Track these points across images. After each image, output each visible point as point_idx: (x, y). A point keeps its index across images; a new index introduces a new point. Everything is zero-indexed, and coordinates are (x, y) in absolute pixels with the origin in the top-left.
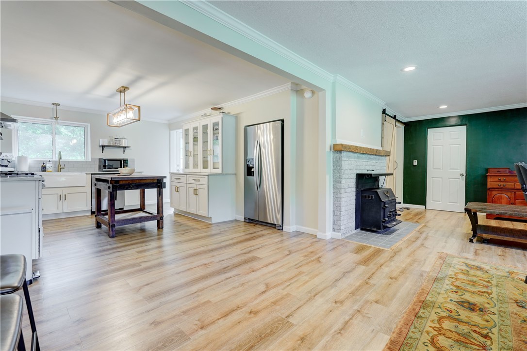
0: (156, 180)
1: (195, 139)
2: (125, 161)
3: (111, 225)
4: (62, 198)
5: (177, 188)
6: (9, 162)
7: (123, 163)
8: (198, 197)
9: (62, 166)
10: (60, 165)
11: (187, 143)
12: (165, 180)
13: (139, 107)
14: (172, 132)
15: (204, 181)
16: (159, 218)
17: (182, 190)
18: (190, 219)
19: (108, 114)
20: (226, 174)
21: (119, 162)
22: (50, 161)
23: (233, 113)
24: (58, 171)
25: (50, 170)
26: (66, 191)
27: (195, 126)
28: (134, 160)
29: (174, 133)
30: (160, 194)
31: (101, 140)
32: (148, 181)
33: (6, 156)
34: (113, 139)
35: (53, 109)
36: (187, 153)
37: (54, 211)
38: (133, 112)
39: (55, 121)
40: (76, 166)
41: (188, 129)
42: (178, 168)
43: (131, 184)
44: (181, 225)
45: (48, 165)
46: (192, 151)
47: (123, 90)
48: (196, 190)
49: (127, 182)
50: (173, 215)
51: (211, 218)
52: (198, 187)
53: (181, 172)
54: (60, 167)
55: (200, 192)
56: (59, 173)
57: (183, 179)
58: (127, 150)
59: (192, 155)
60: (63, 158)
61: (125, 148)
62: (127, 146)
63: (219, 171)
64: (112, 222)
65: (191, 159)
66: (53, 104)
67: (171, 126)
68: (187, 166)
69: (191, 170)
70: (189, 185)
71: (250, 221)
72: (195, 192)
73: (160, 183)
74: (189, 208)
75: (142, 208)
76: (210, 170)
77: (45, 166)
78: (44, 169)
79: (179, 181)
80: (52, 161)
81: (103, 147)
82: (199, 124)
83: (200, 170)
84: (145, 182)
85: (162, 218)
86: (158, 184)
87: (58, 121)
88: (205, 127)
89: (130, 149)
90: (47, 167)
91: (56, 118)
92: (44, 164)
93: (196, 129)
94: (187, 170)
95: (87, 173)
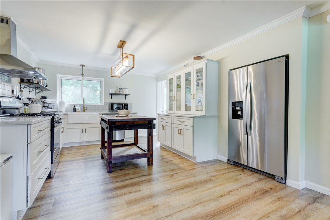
0: (147, 122)
1: (179, 86)
2: (126, 105)
3: (108, 161)
4: (84, 131)
5: (163, 126)
6: (54, 105)
7: (124, 106)
8: (182, 137)
9: (85, 108)
10: (84, 108)
11: (171, 90)
12: (155, 122)
13: (133, 56)
14: (158, 83)
15: (190, 122)
16: (149, 156)
17: (168, 129)
18: (174, 155)
19: (112, 67)
20: (210, 117)
21: (122, 105)
22: (78, 105)
23: (216, 59)
24: (83, 112)
25: (78, 111)
26: (86, 126)
27: (178, 74)
28: (132, 103)
29: (160, 84)
30: (150, 135)
31: (110, 89)
32: (140, 123)
33: (52, 101)
34: (119, 89)
35: (81, 69)
36: (171, 99)
37: (78, 140)
38: (128, 61)
39: (82, 77)
40: (94, 108)
41: (172, 79)
42: (162, 110)
43: (126, 125)
44: (167, 162)
45: (77, 108)
46: (176, 96)
47: (122, 44)
48: (181, 130)
49: (122, 123)
50: (160, 148)
51: (195, 157)
52: (182, 127)
53: (165, 113)
54: (84, 110)
55: (185, 132)
56: (83, 113)
57: (169, 120)
58: (127, 97)
59: (176, 99)
60: (86, 103)
61: (126, 95)
62: (127, 94)
63: (203, 113)
64: (109, 159)
65: (175, 103)
66: (81, 65)
67: (158, 78)
68: (171, 108)
69: (175, 112)
70: (173, 125)
71: (235, 164)
72: (180, 132)
73: (150, 124)
74: (174, 145)
75: (136, 143)
76: (193, 112)
77: (75, 108)
78: (74, 110)
79: (165, 121)
80: (80, 105)
81: (112, 94)
82: (182, 73)
83: (183, 112)
84: (137, 123)
85: (152, 156)
86: (149, 124)
87: (84, 77)
88: (188, 75)
89: (129, 96)
90: (76, 109)
91: (82, 75)
92: (74, 107)
93: (179, 78)
94: (171, 112)
95: (100, 113)
